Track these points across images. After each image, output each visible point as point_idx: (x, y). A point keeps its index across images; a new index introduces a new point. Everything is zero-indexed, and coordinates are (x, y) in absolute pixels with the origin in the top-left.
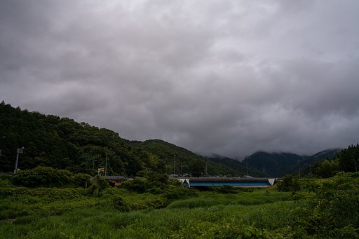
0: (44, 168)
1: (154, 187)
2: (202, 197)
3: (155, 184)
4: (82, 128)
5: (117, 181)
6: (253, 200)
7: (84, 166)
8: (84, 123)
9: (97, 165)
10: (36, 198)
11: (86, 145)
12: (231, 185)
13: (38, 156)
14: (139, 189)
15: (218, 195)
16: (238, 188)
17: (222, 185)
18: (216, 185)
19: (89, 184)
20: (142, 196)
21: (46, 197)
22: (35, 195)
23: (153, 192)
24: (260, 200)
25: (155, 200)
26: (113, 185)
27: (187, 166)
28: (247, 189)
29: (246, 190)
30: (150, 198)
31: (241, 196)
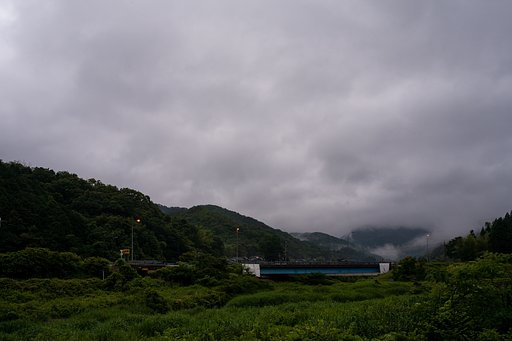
0: (36, 250)
1: (207, 277)
2: (279, 290)
3: (207, 272)
4: (91, 188)
5: (150, 268)
6: (354, 293)
7: (98, 246)
8: (93, 181)
9: (119, 244)
10: (28, 294)
11: (100, 214)
12: (323, 272)
13: (26, 231)
14: (184, 279)
15: (304, 287)
16: (333, 277)
17: (309, 272)
18: (300, 272)
19: (108, 273)
20: (189, 289)
21: (43, 292)
22: (26, 289)
23: (205, 283)
24: (365, 295)
25: (207, 295)
26: (144, 274)
27: (257, 245)
28: (347, 277)
29: (345, 280)
30: (200, 292)
31: (337, 288)
